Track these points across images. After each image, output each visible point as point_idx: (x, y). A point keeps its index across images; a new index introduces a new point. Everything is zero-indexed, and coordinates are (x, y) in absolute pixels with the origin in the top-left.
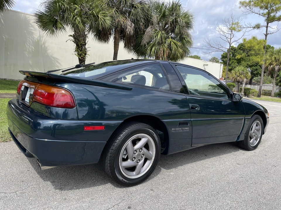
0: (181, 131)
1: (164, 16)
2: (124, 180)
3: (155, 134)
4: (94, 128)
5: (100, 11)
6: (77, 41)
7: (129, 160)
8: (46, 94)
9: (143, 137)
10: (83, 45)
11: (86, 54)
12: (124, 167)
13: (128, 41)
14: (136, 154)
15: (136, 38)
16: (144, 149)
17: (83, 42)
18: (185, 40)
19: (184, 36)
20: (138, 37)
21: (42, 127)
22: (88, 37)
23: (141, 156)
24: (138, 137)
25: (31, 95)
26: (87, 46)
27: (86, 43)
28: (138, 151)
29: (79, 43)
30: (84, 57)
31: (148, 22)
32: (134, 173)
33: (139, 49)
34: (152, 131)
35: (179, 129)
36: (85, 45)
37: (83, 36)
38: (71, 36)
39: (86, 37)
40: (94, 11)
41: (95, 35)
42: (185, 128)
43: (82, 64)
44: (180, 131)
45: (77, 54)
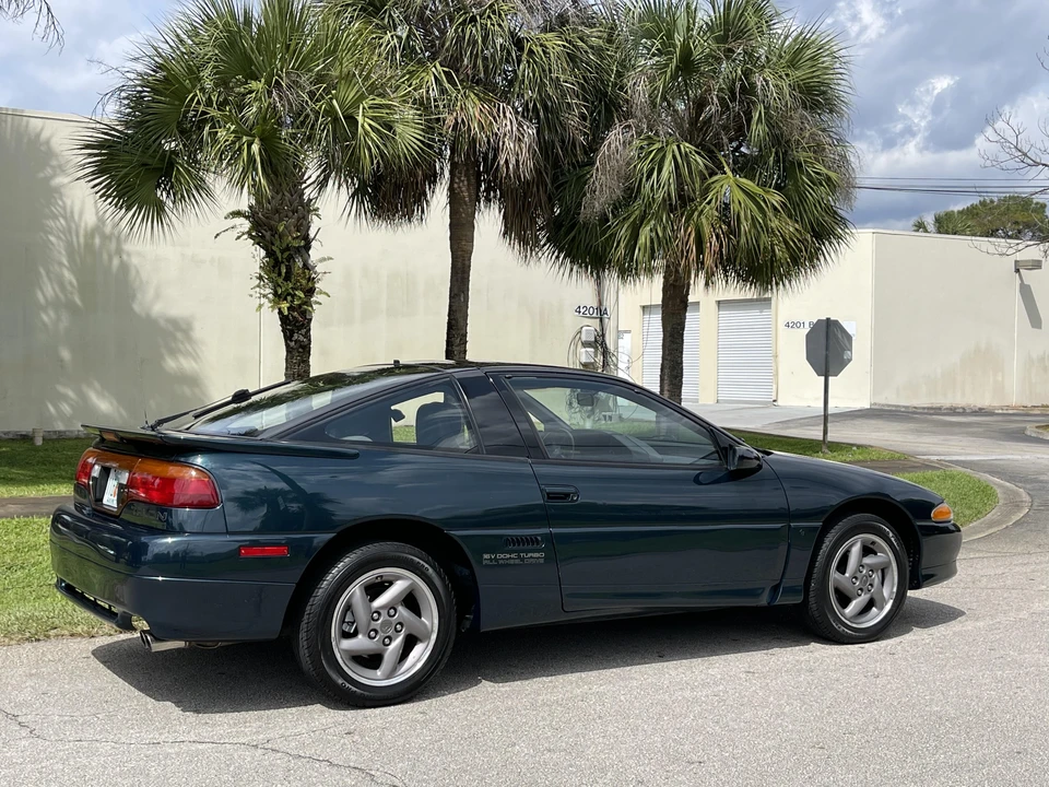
0: (517, 561)
1: (687, 65)
2: (347, 685)
3: (431, 570)
4: (262, 551)
5: (362, 98)
6: (268, 235)
7: (360, 636)
8: (158, 481)
9: (399, 578)
10: (298, 250)
11: (310, 292)
12: (346, 651)
13: (520, 203)
14: (379, 621)
15: (557, 188)
16: (401, 609)
17: (297, 237)
18: (809, 175)
19: (802, 156)
20: (562, 180)
21: (149, 556)
22: (317, 209)
23: (396, 628)
24: (381, 577)
25: (121, 486)
26: (315, 254)
27: (312, 236)
28: (384, 613)
29: (278, 243)
30: (306, 303)
31: (606, 106)
32: (379, 673)
33: (574, 237)
34: (422, 562)
35: (508, 556)
36: (308, 247)
37: (295, 211)
38: (237, 214)
39: (309, 211)
40: (334, 102)
41: (353, 196)
42: (529, 555)
43: (296, 336)
44: (512, 562)
45: (271, 296)
